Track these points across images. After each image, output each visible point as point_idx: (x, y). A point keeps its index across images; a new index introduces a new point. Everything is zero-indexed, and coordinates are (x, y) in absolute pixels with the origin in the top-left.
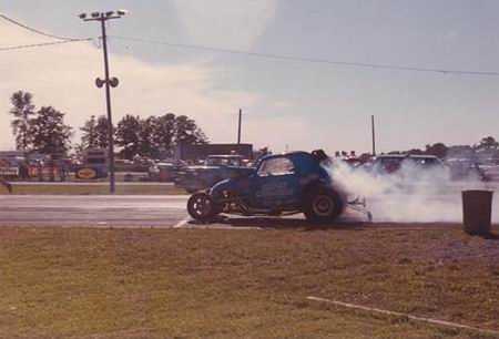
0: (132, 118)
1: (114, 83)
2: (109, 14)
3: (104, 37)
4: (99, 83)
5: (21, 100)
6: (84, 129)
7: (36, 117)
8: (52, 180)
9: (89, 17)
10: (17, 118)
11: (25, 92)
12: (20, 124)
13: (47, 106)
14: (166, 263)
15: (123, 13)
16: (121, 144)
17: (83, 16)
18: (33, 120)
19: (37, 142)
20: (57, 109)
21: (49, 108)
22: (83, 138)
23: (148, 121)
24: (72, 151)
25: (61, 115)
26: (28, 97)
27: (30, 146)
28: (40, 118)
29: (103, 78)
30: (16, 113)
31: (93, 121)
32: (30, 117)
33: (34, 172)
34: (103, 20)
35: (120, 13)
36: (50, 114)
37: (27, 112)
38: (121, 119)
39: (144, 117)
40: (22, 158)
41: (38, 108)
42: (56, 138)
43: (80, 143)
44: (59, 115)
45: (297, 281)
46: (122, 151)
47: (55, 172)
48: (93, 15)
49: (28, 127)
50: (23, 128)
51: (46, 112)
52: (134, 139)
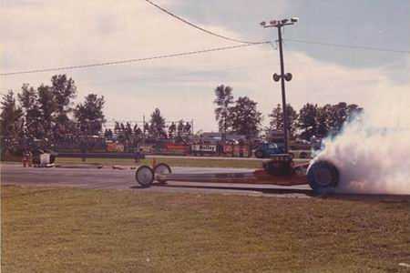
0: (312, 106)
1: (289, 77)
2: (284, 21)
3: (280, 40)
4: (276, 78)
5: (223, 93)
6: (272, 116)
7: (234, 105)
8: (241, 155)
9: (268, 24)
10: (219, 107)
11: (226, 85)
12: (222, 111)
13: (243, 97)
14: (292, 228)
15: (295, 21)
16: (303, 127)
17: (263, 24)
18: (232, 108)
19: (235, 125)
20: (251, 99)
21: (245, 98)
22: (271, 123)
23: (325, 108)
24: (263, 133)
25: (254, 104)
26: (228, 90)
27: (230, 128)
28: (237, 107)
29: (279, 74)
30: (219, 103)
31: (279, 109)
32: (230, 105)
33: (228, 149)
34: (279, 26)
35: (292, 20)
36: (246, 103)
37: (227, 102)
38: (302, 107)
39: (321, 105)
40: (220, 138)
41: (236, 99)
42: (250, 122)
43: (269, 126)
44: (253, 104)
45: (397, 249)
46: (303, 133)
47: (244, 149)
48: (271, 23)
49: (228, 114)
50: (224, 114)
51: (243, 101)
52: (313, 124)
